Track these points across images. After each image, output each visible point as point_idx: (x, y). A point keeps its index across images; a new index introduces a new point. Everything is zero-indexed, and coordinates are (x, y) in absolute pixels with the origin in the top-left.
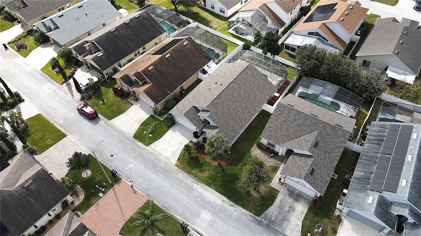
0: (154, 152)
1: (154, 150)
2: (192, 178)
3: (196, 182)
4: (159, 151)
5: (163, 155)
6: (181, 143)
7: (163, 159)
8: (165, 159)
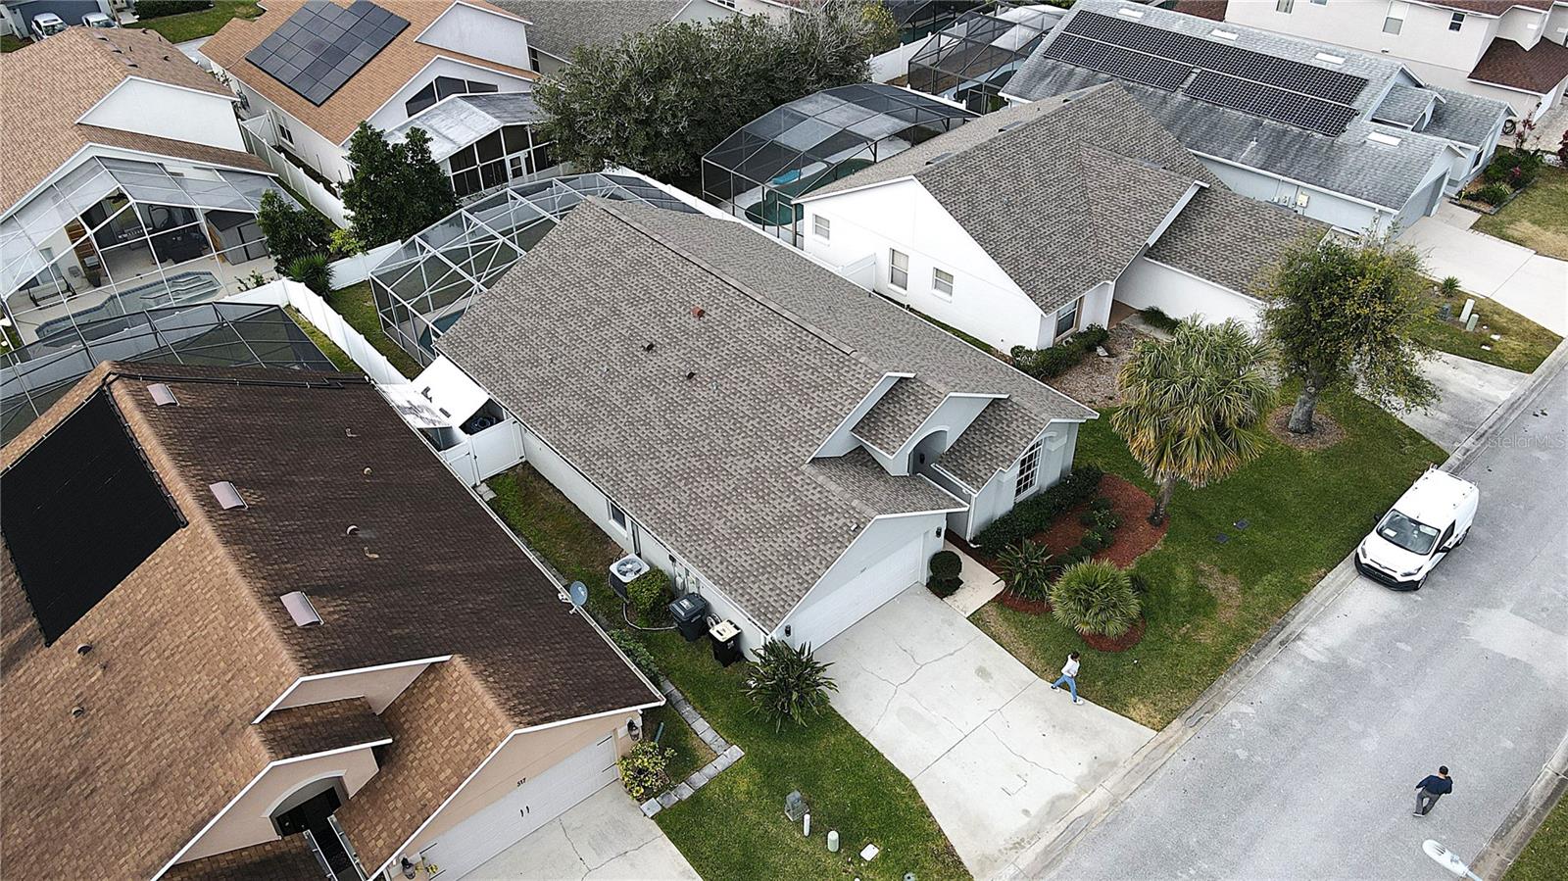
0: (1039, 847)
1: (1018, 845)
2: (1252, 659)
3: (1282, 643)
4: (1026, 812)
5: (1068, 788)
6: (982, 672)
7: (1100, 796)
8: (1108, 784)
